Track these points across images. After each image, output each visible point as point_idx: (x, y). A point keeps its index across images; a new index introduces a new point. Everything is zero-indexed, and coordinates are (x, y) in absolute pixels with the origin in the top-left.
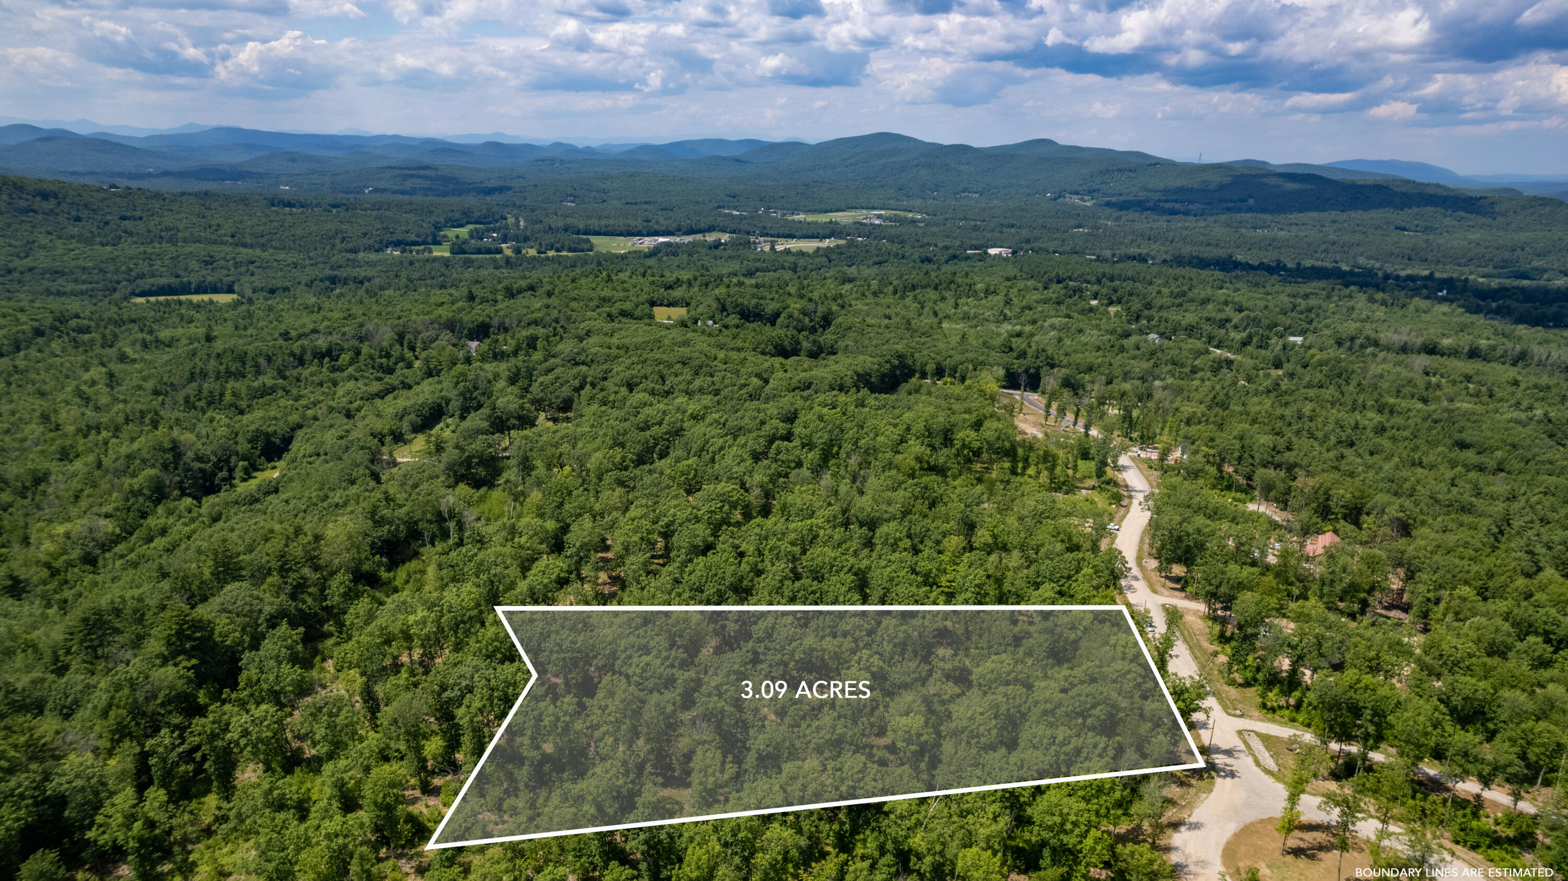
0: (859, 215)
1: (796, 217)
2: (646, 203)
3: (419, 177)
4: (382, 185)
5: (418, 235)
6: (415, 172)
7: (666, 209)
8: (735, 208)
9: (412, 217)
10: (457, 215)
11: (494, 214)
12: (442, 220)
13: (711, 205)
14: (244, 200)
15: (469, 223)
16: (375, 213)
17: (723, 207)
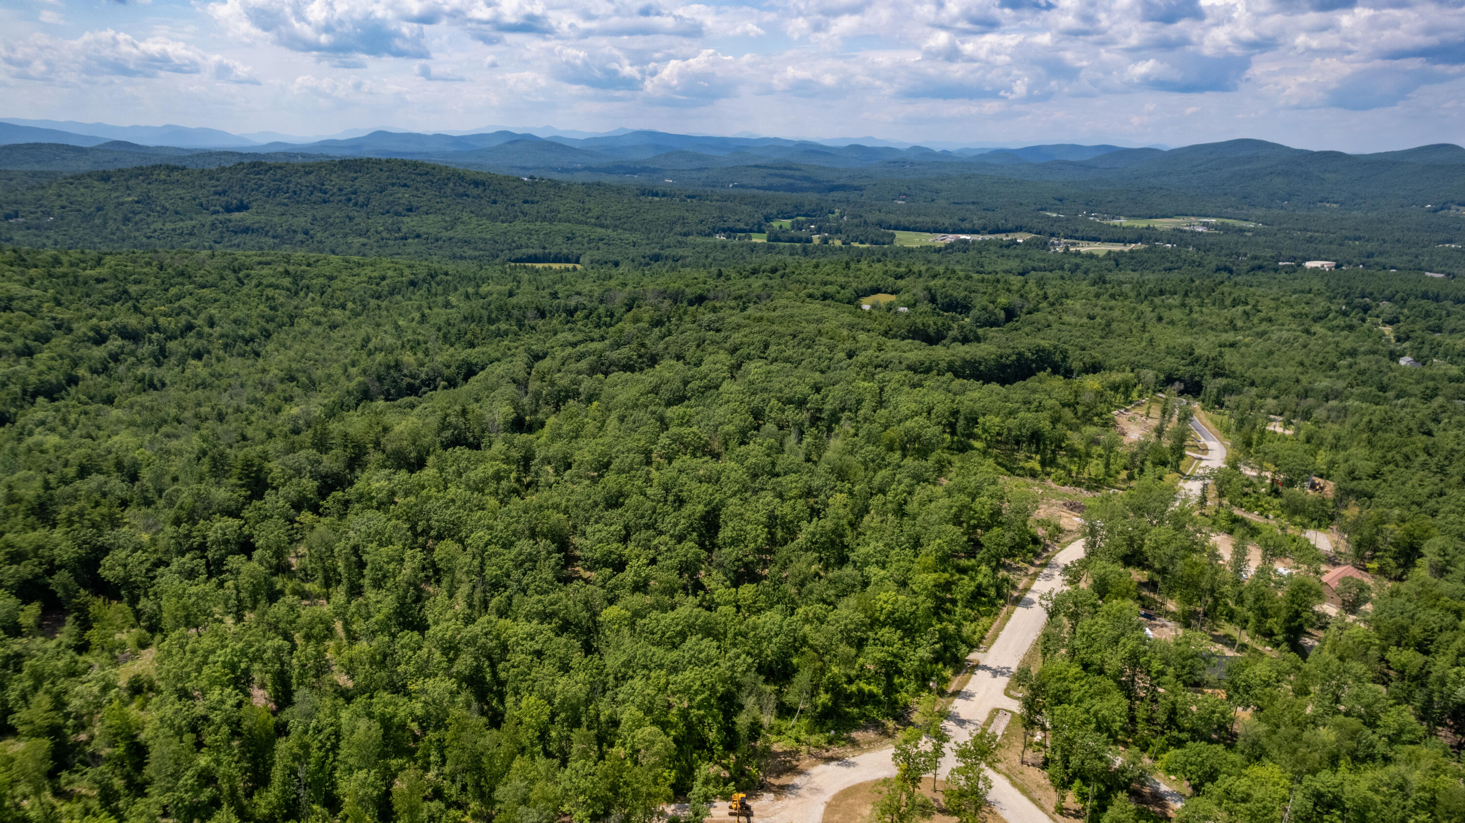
0: (1181, 223)
1: (1116, 222)
2: (973, 203)
3: (776, 175)
4: (745, 181)
5: (747, 224)
6: (777, 172)
7: (988, 210)
8: (1057, 211)
9: (749, 208)
10: (789, 208)
11: (822, 209)
12: (775, 212)
13: (1033, 207)
14: (619, 191)
15: (798, 215)
16: (718, 204)
17: (1045, 209)
